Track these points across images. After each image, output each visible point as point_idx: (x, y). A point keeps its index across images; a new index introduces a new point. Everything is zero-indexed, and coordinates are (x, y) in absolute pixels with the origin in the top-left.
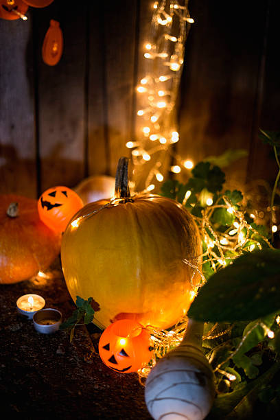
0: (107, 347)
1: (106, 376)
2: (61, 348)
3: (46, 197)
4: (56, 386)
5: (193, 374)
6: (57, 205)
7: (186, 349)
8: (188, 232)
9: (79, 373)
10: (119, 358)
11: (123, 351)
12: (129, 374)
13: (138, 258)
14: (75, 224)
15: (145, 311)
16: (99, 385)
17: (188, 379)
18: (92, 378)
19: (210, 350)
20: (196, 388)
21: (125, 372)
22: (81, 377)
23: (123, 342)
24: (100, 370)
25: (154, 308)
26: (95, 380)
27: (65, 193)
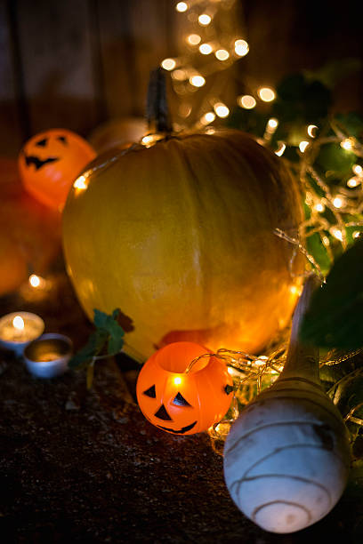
0: (151, 392)
1: (154, 442)
2: (74, 400)
3: (32, 149)
4: (67, 466)
5: (309, 429)
6: (51, 160)
7: (292, 384)
8: (278, 181)
9: (105, 440)
10: (174, 409)
11: (179, 397)
12: (194, 436)
13: (194, 232)
14: (81, 184)
15: (213, 324)
16: (142, 459)
17: (301, 438)
18: (129, 448)
19: (331, 384)
20: (316, 453)
21: (187, 433)
22: (109, 447)
23: (178, 382)
24: (143, 432)
25: (229, 319)
26: (134, 451)
27: (62, 139)
